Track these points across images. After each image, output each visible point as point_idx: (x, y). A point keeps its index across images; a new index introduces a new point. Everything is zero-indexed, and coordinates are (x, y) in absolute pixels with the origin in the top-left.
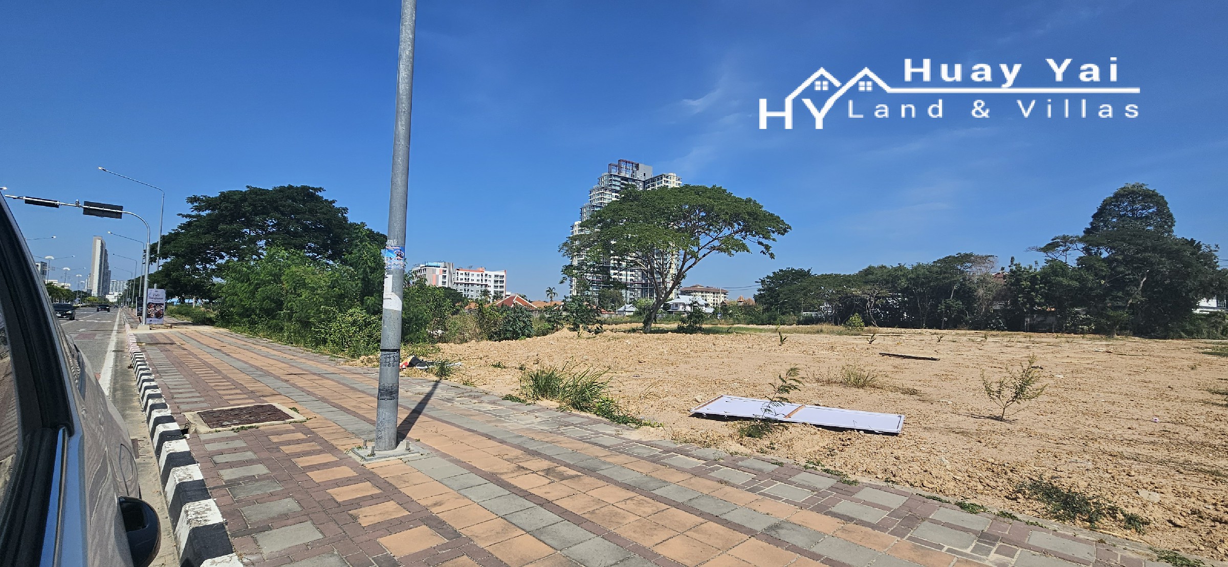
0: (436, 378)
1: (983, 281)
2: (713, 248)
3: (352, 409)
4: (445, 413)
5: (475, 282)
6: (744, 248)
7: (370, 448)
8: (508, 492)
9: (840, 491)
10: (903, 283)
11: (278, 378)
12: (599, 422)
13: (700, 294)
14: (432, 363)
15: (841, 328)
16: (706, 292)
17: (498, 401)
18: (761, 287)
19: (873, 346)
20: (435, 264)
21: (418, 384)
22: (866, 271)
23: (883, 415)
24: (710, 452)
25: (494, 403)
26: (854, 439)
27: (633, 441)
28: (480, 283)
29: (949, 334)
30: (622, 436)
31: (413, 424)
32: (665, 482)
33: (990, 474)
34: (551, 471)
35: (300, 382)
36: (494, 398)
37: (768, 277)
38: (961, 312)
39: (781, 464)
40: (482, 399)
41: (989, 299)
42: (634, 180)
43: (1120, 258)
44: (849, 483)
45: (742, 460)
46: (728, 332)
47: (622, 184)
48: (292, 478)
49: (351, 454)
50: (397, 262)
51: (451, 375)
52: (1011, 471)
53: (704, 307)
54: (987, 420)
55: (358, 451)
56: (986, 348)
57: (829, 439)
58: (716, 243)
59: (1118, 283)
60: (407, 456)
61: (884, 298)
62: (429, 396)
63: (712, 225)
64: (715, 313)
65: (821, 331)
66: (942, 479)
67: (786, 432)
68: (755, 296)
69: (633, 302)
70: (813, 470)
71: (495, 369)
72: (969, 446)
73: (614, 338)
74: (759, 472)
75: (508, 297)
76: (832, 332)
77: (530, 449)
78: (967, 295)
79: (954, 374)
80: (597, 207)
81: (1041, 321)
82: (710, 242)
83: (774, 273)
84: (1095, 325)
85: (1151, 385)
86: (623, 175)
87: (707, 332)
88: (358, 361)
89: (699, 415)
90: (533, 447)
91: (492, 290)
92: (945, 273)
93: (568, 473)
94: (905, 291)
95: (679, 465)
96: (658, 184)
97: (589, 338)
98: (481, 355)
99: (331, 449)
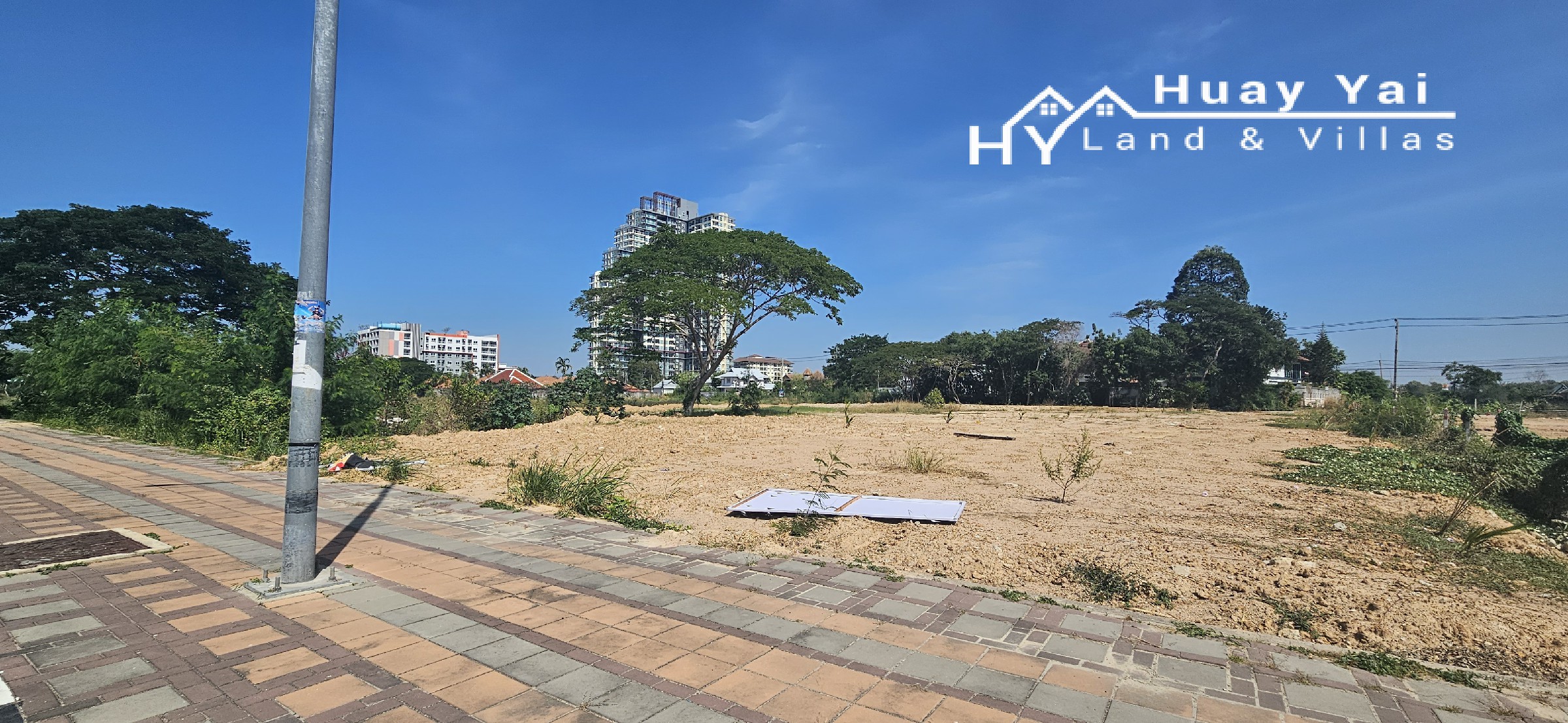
0: (388, 483)
1: (1069, 350)
2: (771, 309)
3: (249, 530)
4: (395, 528)
5: (454, 351)
6: (807, 309)
7: (273, 580)
8: (475, 623)
9: (883, 589)
10: (988, 352)
11: (127, 492)
12: (610, 529)
13: (759, 366)
14: (381, 463)
15: (919, 405)
16: (766, 364)
17: (474, 508)
18: (830, 357)
19: (950, 425)
20: (393, 325)
21: (358, 491)
22: (949, 338)
23: (945, 502)
24: (741, 557)
25: (468, 512)
26: (908, 531)
27: (650, 549)
28: (461, 351)
29: (1033, 410)
30: (636, 544)
31: (345, 545)
32: (683, 594)
33: (1040, 559)
34: (536, 592)
35: (163, 496)
36: (467, 506)
37: (838, 345)
38: (1047, 385)
39: (823, 564)
40: (451, 507)
41: (1074, 371)
42: (674, 220)
43: (1197, 325)
44: (894, 580)
45: (779, 562)
46: (788, 412)
47: (659, 224)
48: (142, 630)
49: (244, 591)
50: (313, 323)
51: (410, 478)
52: (1061, 554)
53: (763, 383)
54: (1049, 503)
55: (254, 587)
56: (1066, 425)
57: (881, 533)
58: (774, 303)
59: (1197, 353)
60: (331, 587)
61: (968, 370)
62: (373, 507)
63: (769, 281)
64: (776, 390)
65: (897, 409)
66: (992, 568)
67: (835, 527)
68: (824, 368)
69: (674, 377)
70: (857, 568)
71: (474, 468)
72: (1025, 530)
73: (643, 423)
74: (797, 576)
75: (502, 371)
76: (909, 411)
77: (513, 567)
78: (1052, 366)
79: (1026, 454)
80: (625, 252)
81: (1125, 395)
82: (765, 303)
83: (845, 341)
84: (1174, 398)
85: (1210, 459)
86: (659, 212)
87: (764, 413)
88: (264, 464)
89: (737, 514)
90: (514, 564)
91: (478, 362)
92: (1031, 341)
93: (558, 593)
94: (990, 362)
95: (702, 574)
96: (705, 226)
97: (610, 424)
98: (456, 450)
99: (213, 586)
